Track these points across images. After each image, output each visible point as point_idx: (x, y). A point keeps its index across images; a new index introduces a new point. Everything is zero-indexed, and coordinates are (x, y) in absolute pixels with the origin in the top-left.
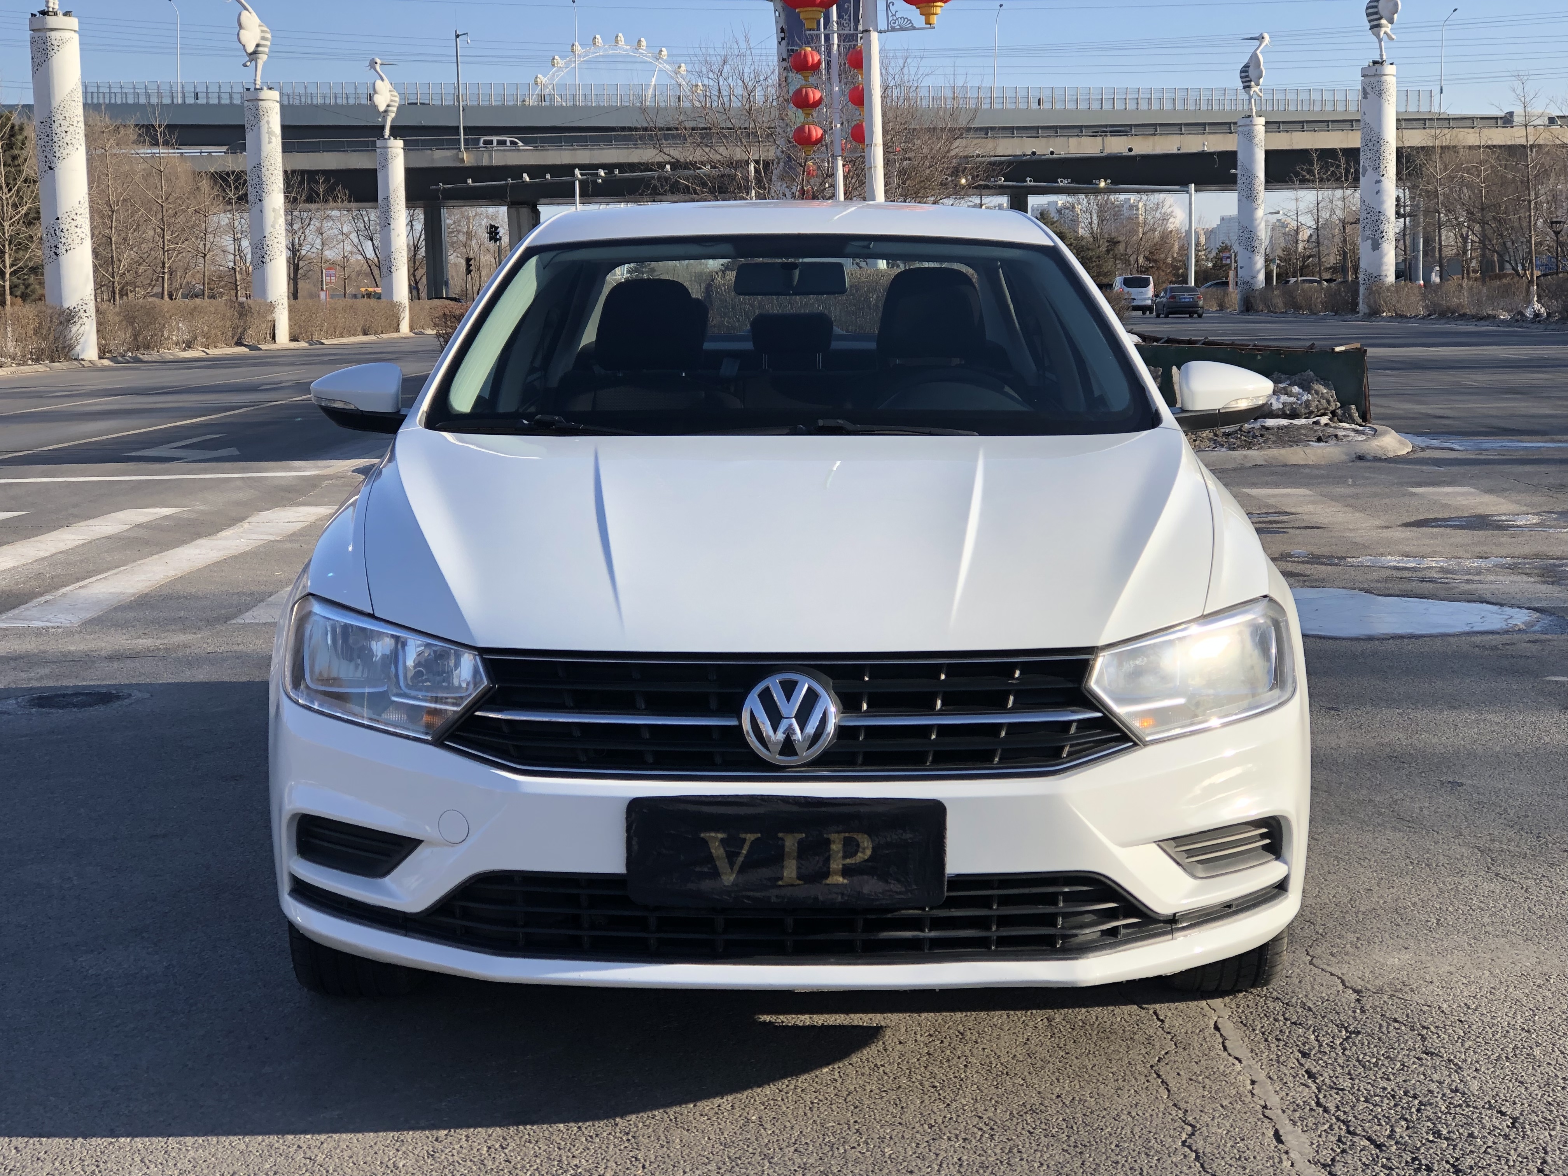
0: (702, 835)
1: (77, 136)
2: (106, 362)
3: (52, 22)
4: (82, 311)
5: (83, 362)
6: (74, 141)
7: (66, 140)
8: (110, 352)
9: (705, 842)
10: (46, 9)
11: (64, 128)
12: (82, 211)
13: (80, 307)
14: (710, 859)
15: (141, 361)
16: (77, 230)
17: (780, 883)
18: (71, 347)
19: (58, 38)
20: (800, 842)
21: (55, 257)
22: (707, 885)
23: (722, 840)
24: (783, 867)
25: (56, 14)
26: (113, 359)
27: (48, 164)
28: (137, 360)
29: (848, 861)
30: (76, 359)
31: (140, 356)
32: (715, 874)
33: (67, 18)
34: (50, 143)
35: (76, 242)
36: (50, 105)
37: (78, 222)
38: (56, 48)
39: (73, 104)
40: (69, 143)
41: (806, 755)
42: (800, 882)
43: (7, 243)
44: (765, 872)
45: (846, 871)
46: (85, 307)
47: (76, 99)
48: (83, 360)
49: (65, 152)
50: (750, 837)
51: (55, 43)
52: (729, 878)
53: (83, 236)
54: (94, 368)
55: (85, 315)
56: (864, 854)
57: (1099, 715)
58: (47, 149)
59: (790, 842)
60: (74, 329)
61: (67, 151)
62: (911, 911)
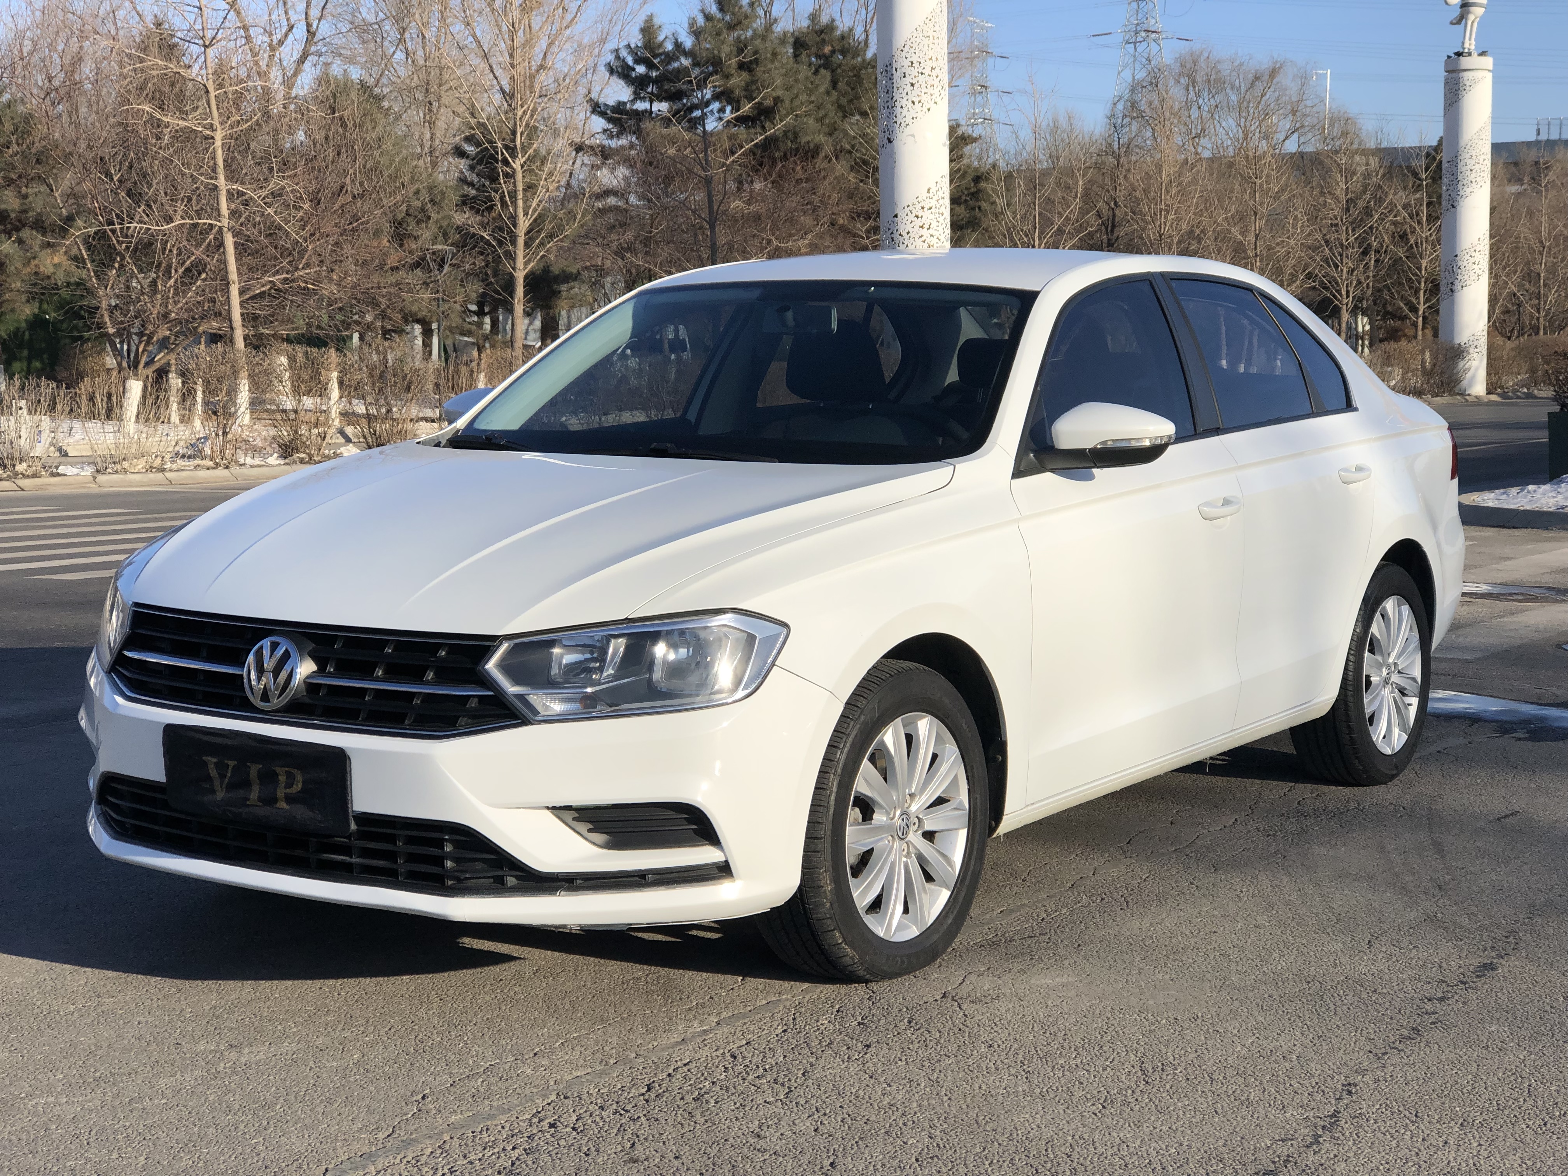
0: (204, 758)
1: (1482, 174)
2: (1493, 398)
3: (1465, 62)
4: (1473, 346)
5: (1467, 397)
6: (1478, 179)
7: (1470, 179)
8: (1502, 387)
9: (205, 764)
10: (1461, 50)
11: (1469, 167)
12: (1481, 248)
13: (1471, 343)
14: (209, 778)
15: (1536, 397)
16: (1475, 266)
17: (248, 803)
18: (1458, 381)
19: (1471, 78)
20: (259, 771)
21: (1450, 293)
22: (207, 798)
23: (215, 763)
24: (251, 791)
25: (1470, 54)
26: (1504, 395)
27: (1451, 202)
28: (1529, 396)
29: (288, 791)
30: (1462, 394)
31: (1536, 392)
32: (213, 792)
33: (1482, 58)
34: (1455, 182)
35: (1472, 278)
36: (1457, 143)
37: (1476, 259)
38: (1468, 88)
39: (1481, 142)
40: (1474, 180)
41: (276, 702)
42: (261, 804)
43: (1423, 280)
44: (241, 793)
45: (289, 799)
46: (1475, 343)
47: (1484, 137)
48: (1469, 395)
49: (1468, 190)
50: (232, 763)
51: (1468, 83)
52: (220, 795)
53: (1480, 272)
54: (1478, 402)
55: (1476, 350)
56: (298, 787)
57: (491, 693)
58: (1452, 188)
59: (254, 770)
60: (1461, 364)
61: (1470, 189)
62: (342, 839)
